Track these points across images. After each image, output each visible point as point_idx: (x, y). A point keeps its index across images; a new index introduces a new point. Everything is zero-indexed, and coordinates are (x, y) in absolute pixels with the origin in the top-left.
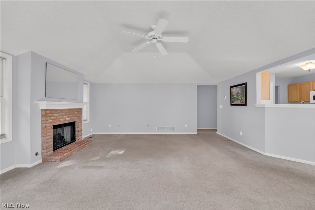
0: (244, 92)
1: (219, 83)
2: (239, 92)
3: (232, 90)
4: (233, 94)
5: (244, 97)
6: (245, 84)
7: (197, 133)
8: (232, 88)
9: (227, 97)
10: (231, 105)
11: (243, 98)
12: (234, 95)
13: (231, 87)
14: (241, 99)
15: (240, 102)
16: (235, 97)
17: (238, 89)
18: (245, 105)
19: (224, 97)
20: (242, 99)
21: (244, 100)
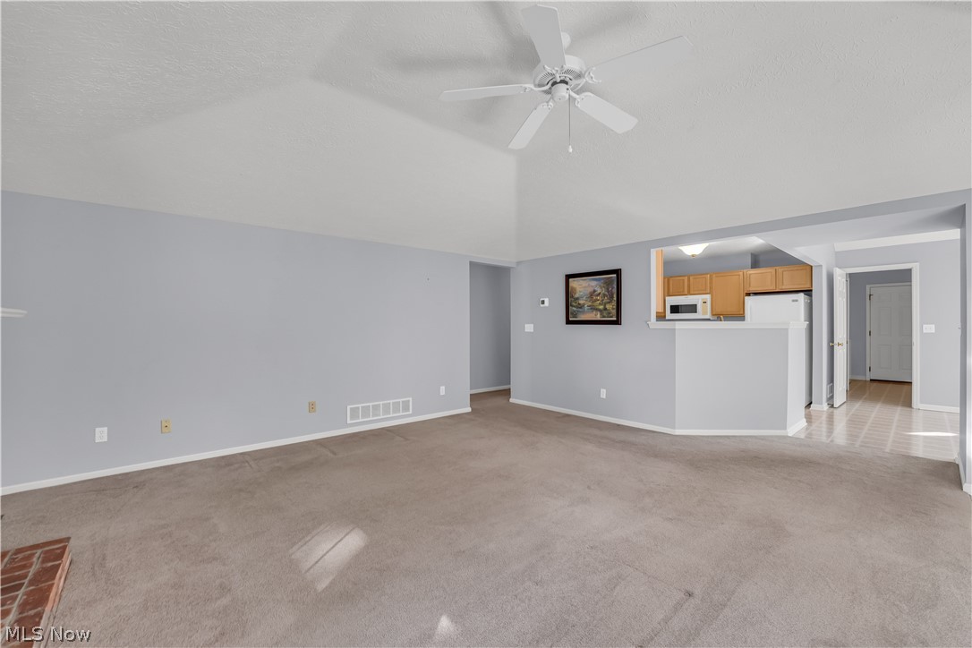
0: (615, 291)
1: (518, 263)
2: (595, 291)
3: (571, 284)
4: (577, 296)
5: (614, 303)
6: (618, 272)
7: (469, 410)
8: (570, 280)
9: (554, 303)
10: (568, 322)
11: (611, 307)
12: (577, 299)
13: (568, 277)
14: (601, 307)
15: (599, 315)
16: (581, 302)
17: (594, 283)
18: (617, 322)
19: (543, 302)
20: (605, 309)
21: (614, 312)
